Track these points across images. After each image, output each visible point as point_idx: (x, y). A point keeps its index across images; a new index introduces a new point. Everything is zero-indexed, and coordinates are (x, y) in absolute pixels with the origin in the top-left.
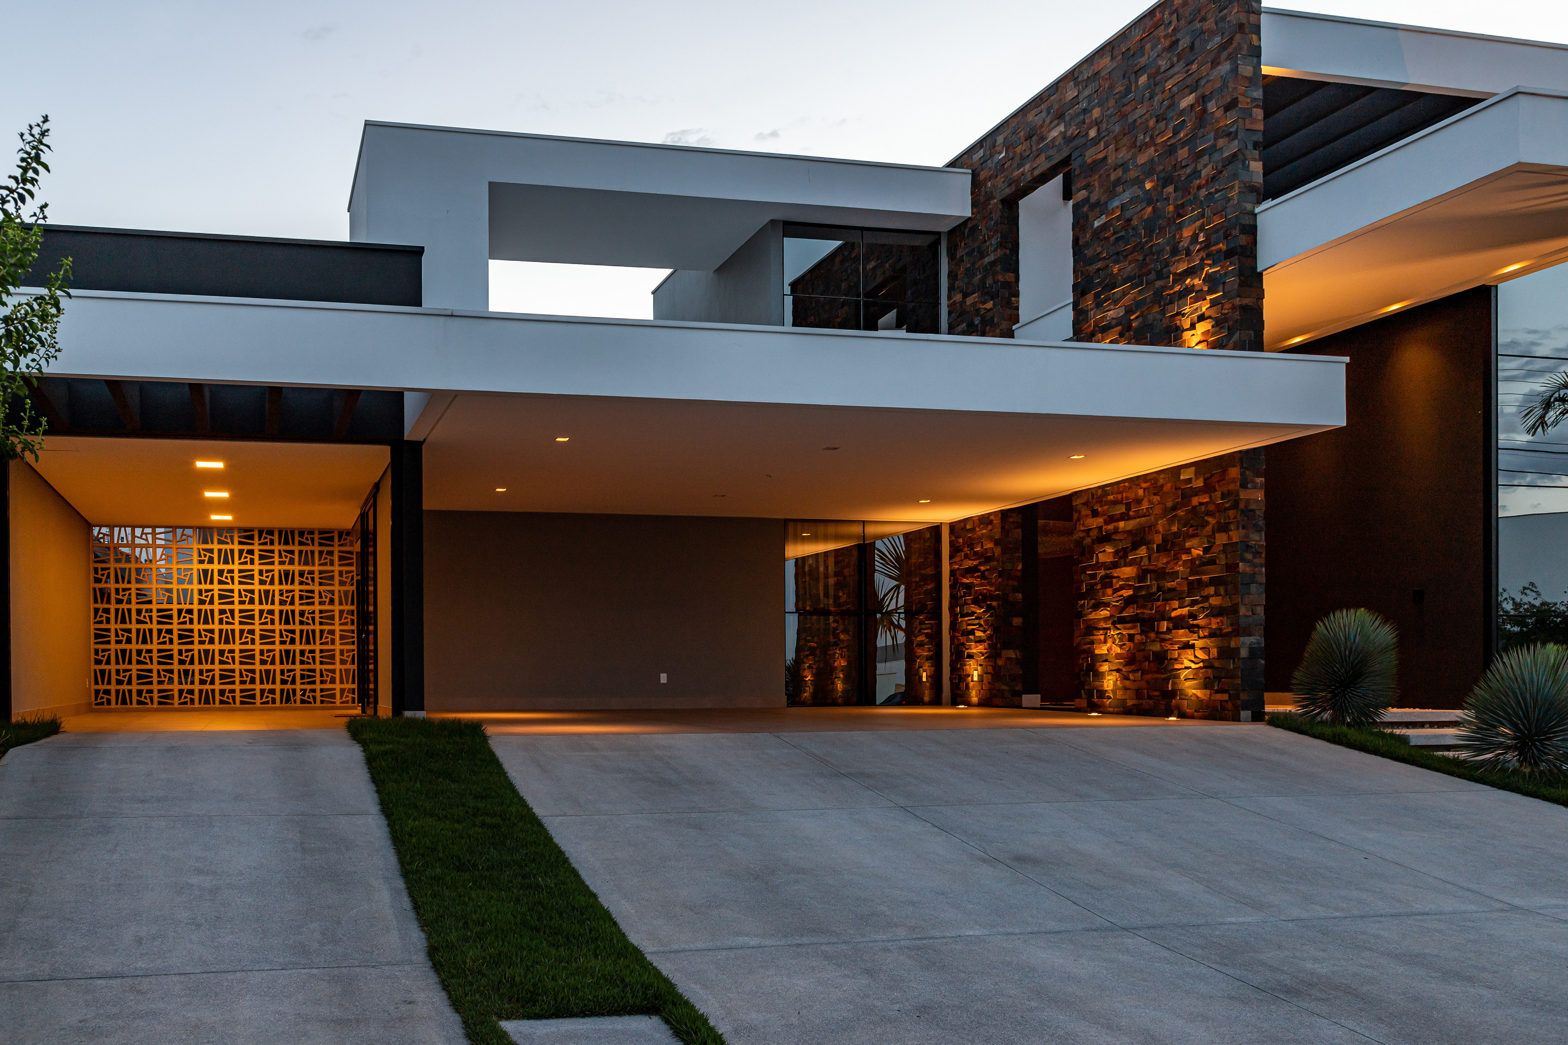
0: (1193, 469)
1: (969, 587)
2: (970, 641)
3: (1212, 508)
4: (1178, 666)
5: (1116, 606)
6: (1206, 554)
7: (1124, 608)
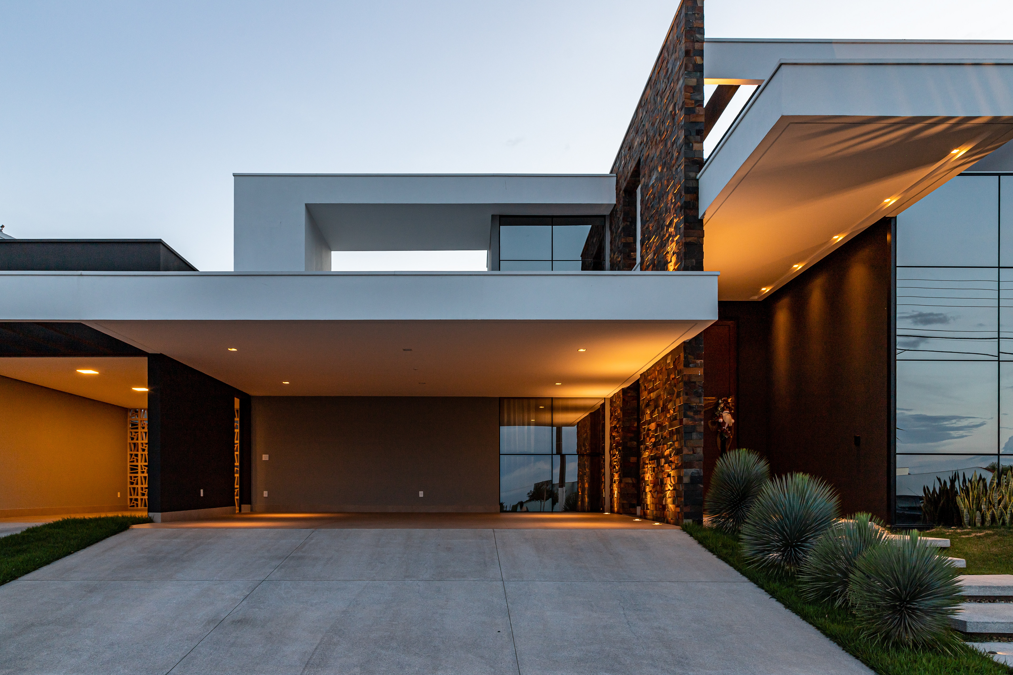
0: (670, 356)
1: (614, 437)
2: (615, 472)
3: (675, 381)
4: (667, 489)
5: (650, 449)
6: (674, 413)
7: (652, 450)
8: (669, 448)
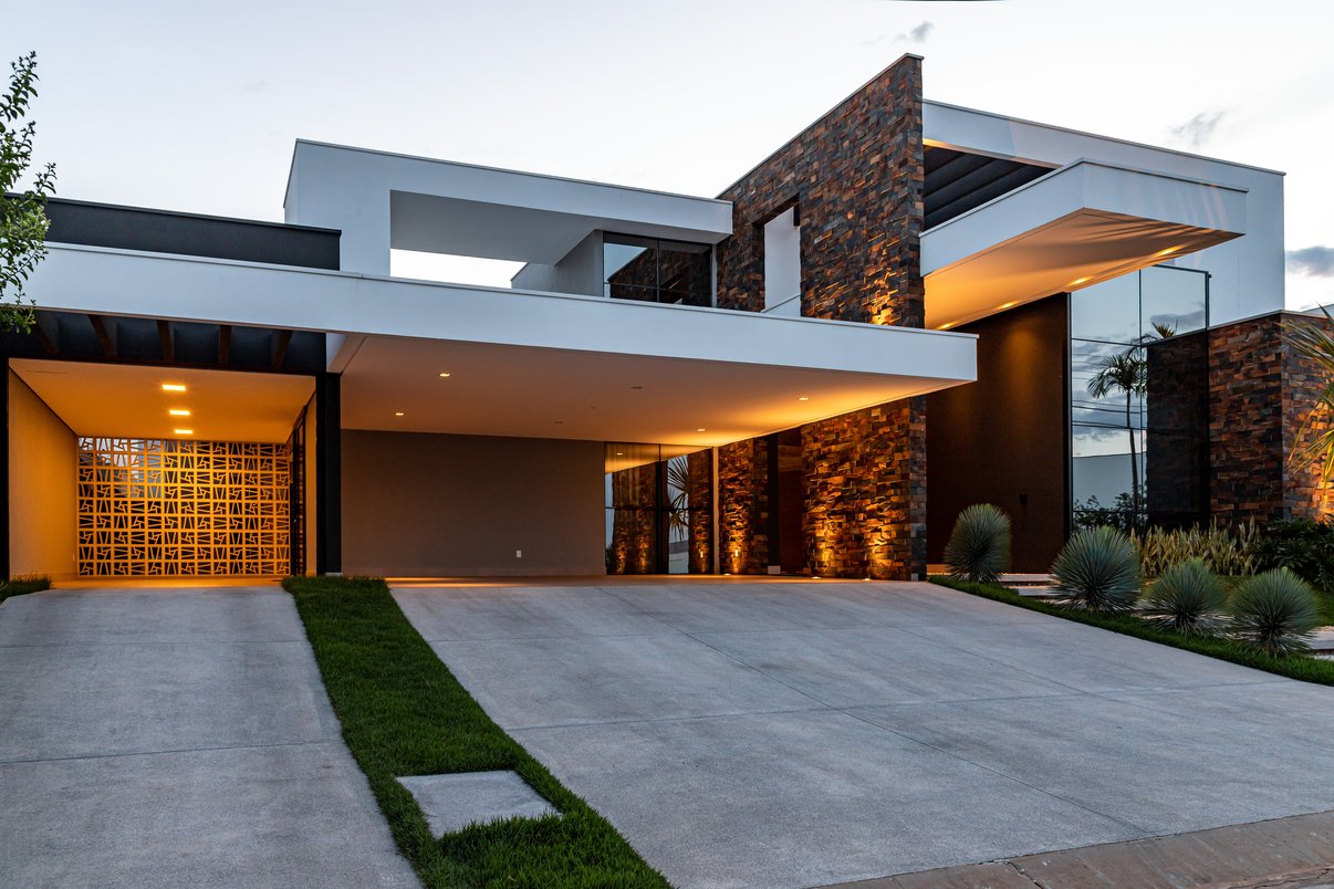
0: (879, 410)
1: (732, 491)
2: (732, 529)
3: (892, 436)
4: (872, 544)
5: (830, 503)
6: (888, 467)
7: (836, 505)
8: (878, 502)
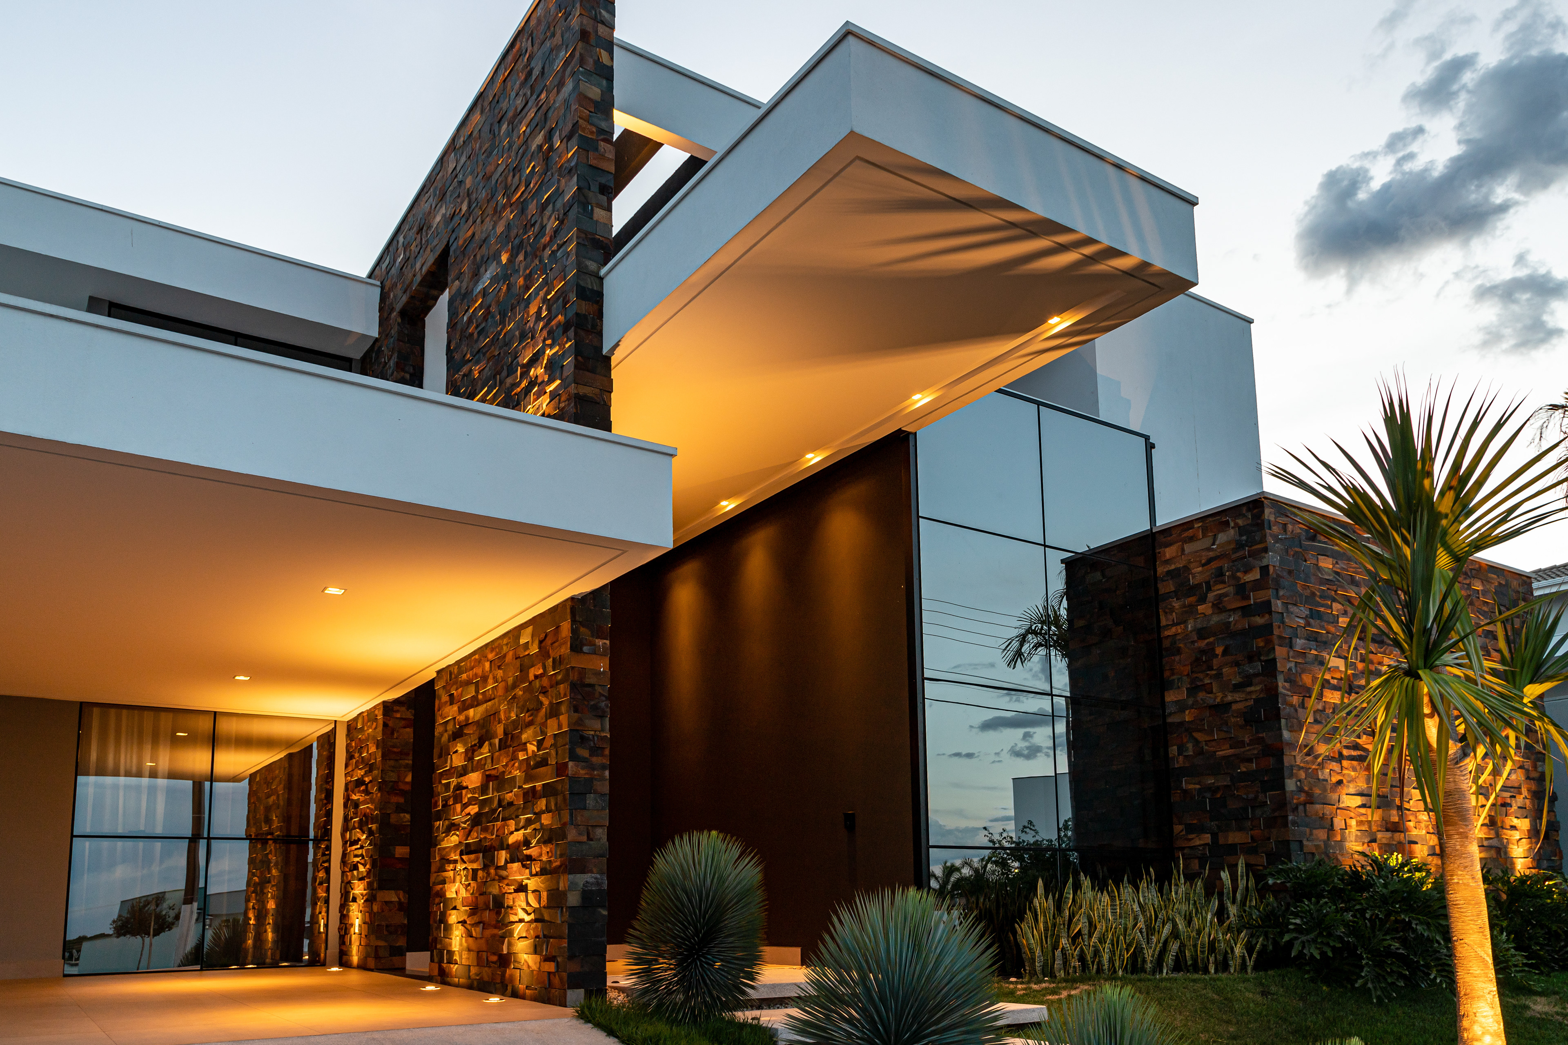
0: (531, 628)
1: (356, 805)
2: (353, 877)
3: (545, 682)
4: (513, 918)
5: (464, 828)
6: (539, 750)
7: (470, 832)
8: (525, 827)
